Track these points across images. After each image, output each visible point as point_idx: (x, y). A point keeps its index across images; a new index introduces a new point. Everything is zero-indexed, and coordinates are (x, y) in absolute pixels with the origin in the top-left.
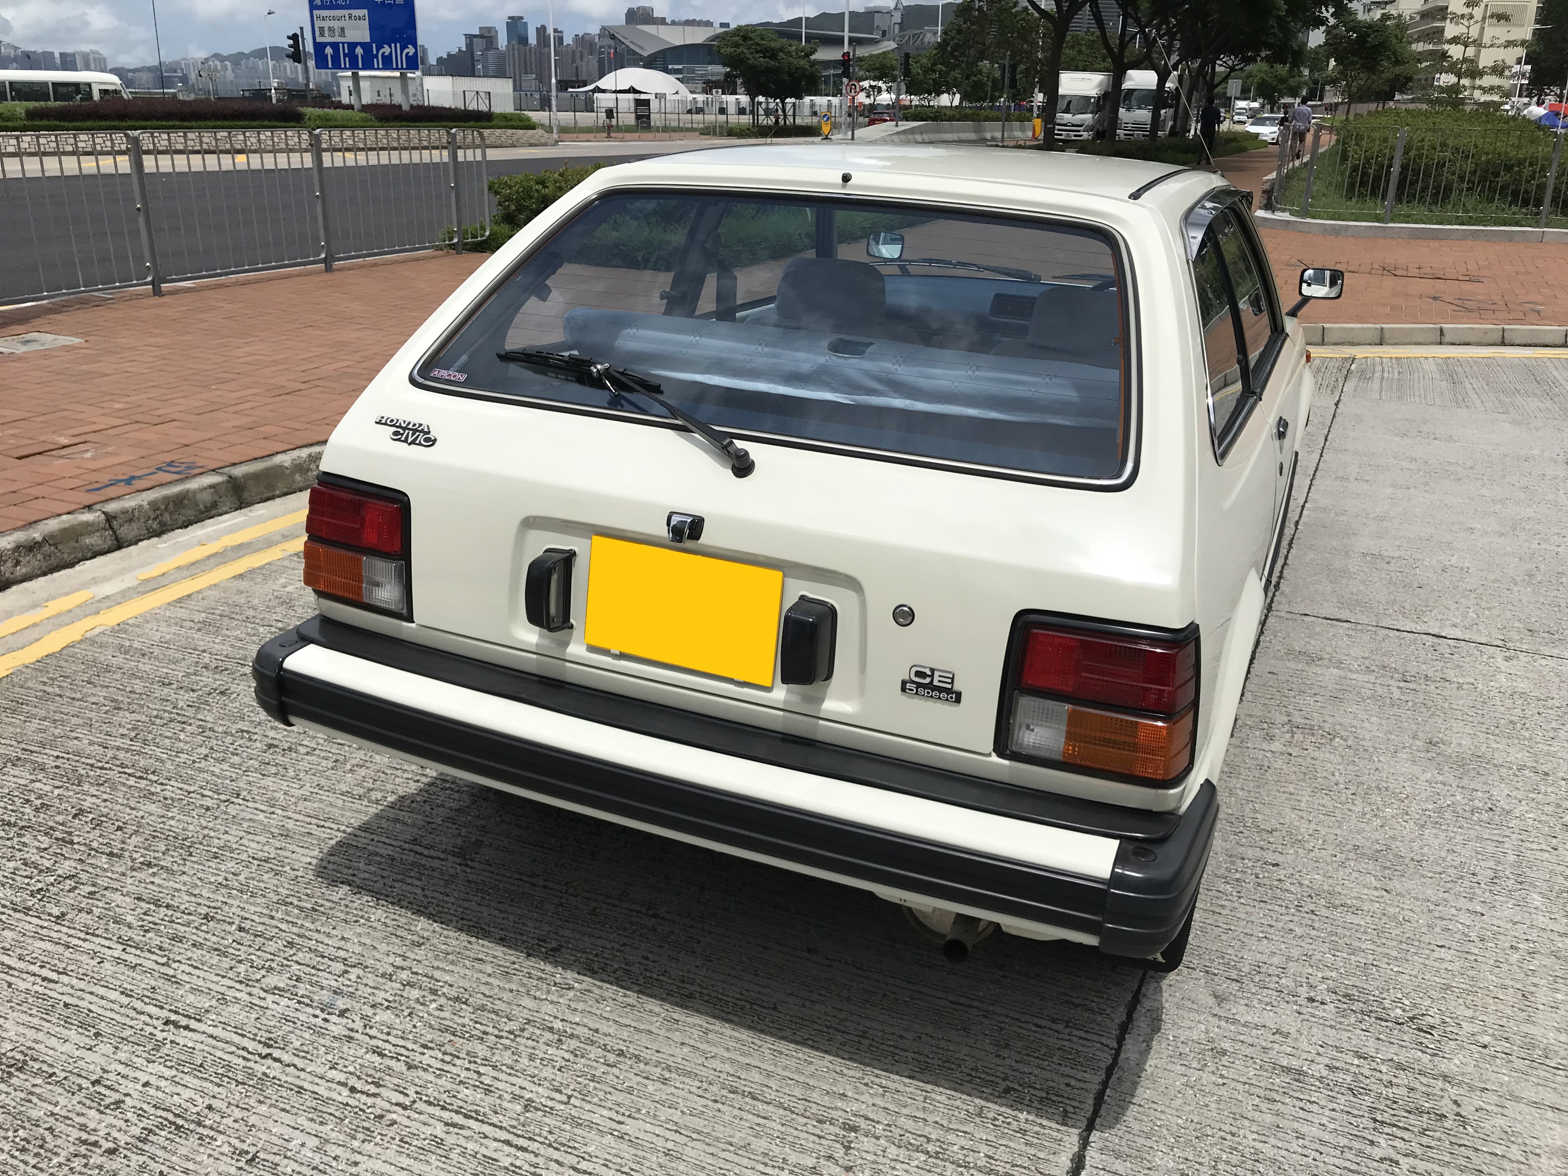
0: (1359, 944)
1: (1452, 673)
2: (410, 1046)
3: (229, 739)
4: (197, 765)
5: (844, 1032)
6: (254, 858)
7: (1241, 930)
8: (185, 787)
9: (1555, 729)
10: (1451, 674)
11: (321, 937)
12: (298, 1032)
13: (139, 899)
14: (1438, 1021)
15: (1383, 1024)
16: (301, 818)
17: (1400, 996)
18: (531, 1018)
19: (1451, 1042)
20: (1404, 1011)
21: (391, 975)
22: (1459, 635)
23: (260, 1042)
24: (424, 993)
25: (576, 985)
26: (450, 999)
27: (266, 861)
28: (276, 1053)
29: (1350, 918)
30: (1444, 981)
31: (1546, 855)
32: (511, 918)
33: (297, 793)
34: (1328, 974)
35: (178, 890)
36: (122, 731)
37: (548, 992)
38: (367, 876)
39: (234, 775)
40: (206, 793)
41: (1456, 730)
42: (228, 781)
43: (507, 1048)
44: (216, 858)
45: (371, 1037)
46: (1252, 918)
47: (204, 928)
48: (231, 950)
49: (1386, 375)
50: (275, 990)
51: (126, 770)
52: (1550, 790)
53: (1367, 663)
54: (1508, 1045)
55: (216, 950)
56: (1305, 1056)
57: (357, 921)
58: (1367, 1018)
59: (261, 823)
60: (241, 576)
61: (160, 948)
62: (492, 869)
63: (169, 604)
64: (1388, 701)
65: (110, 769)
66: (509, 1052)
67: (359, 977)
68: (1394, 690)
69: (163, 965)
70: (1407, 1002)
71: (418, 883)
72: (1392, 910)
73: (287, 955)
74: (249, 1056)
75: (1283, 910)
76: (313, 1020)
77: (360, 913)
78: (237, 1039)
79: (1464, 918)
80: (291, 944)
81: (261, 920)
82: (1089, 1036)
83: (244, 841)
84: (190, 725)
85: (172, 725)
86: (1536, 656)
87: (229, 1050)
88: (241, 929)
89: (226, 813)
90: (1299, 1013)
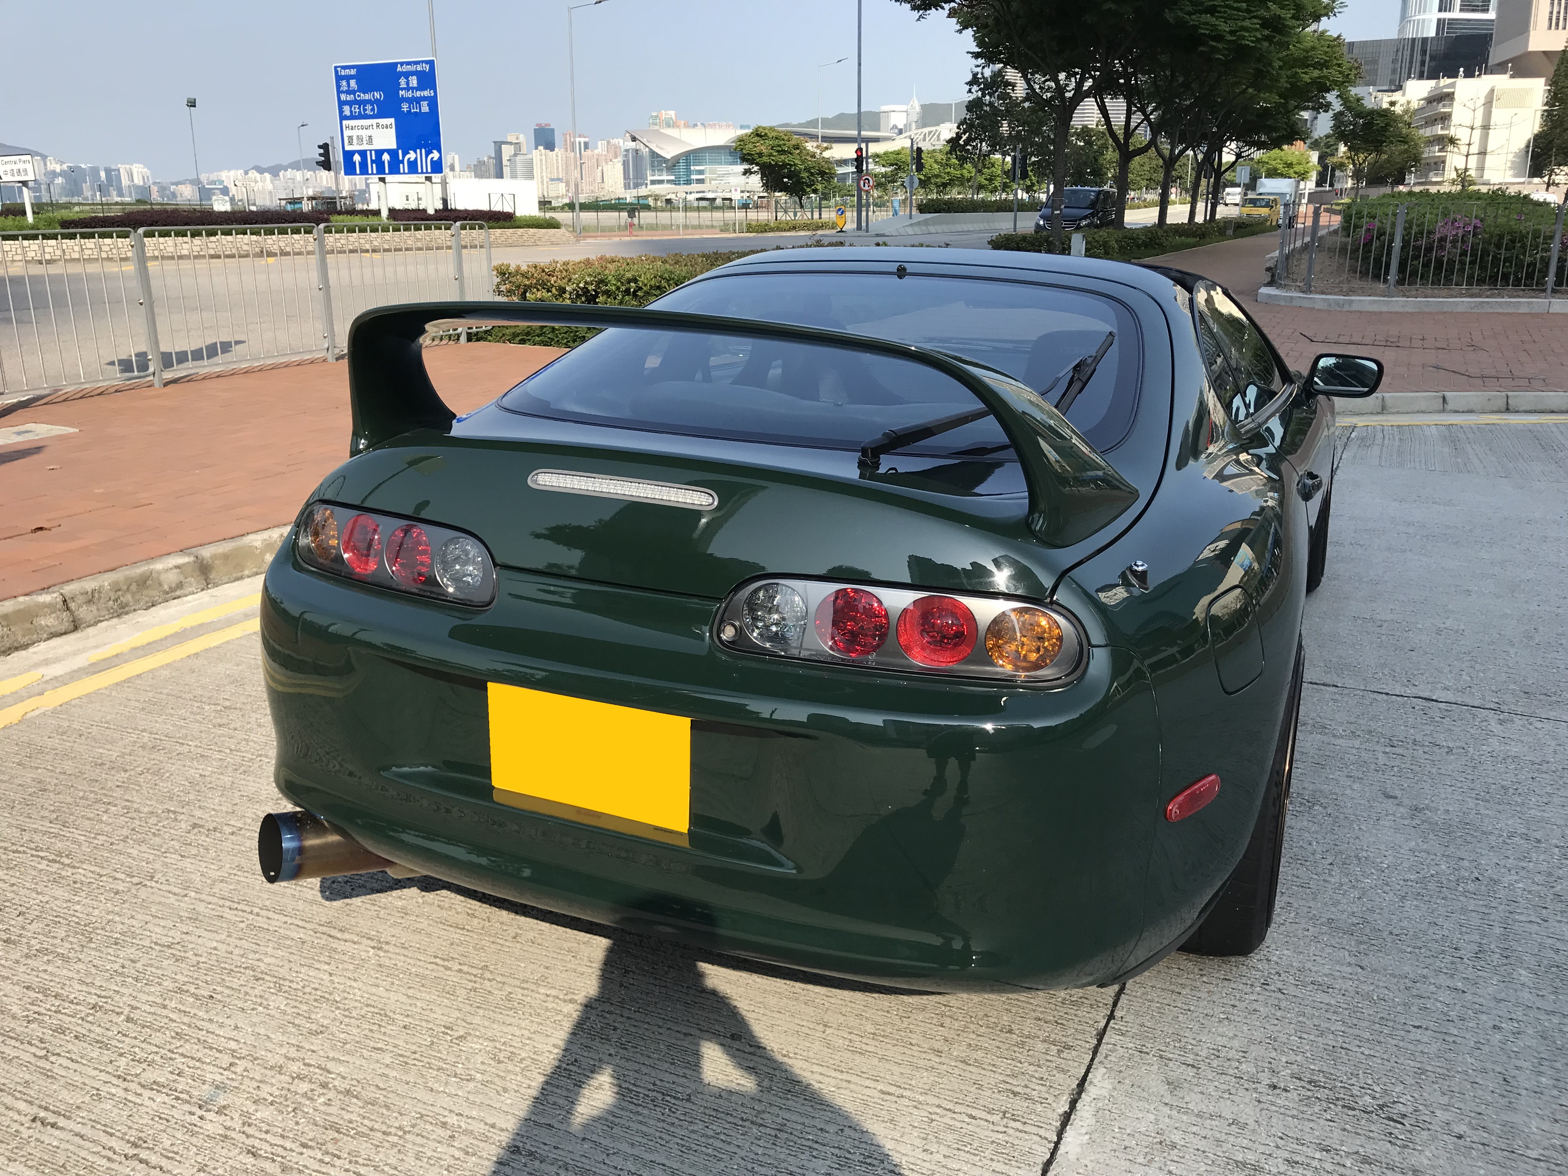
0: (1326, 1025)
1: (1442, 736)
2: (288, 1145)
3: (153, 820)
4: (114, 847)
5: (761, 1125)
6: (156, 943)
7: (1201, 1010)
8: (98, 870)
9: (1549, 794)
10: (1441, 739)
11: (212, 1027)
12: (169, 1130)
13: (28, 988)
14: (1410, 1109)
15: (1351, 1113)
16: (215, 900)
17: (1370, 1082)
18: (424, 1112)
19: (1423, 1133)
20: (1374, 1098)
21: (281, 1067)
22: (1450, 696)
23: (128, 1142)
24: (313, 1086)
25: (479, 1075)
26: (341, 1092)
27: (169, 947)
28: (144, 1155)
29: (1320, 996)
30: (1419, 1065)
31: (1535, 928)
32: (419, 1004)
33: (214, 874)
34: (1292, 1057)
35: (70, 979)
36: (43, 813)
37: (446, 1083)
38: (273, 960)
39: (151, 857)
40: (118, 875)
41: (1443, 796)
42: (144, 864)
43: (394, 1145)
44: (116, 944)
45: (248, 1136)
46: (1215, 998)
47: (90, 1018)
48: (114, 1043)
49: (1386, 441)
50: (155, 1086)
51: (41, 854)
52: (1542, 857)
53: (1352, 728)
54: (1485, 1135)
55: (97, 1042)
56: (1262, 1149)
57: (253, 1009)
58: (1332, 1106)
59: (170, 906)
60: (196, 655)
61: (42, 1041)
62: (405, 952)
63: (117, 684)
64: (1373, 766)
65: (24, 852)
66: (396, 1150)
67: (246, 1070)
68: (1380, 756)
69: (41, 1057)
70: (1377, 1089)
71: (326, 967)
72: (1366, 988)
73: (173, 1046)
74: (115, 1157)
75: (1248, 989)
76: (189, 1118)
77: (259, 1000)
78: (104, 1139)
79: (1445, 996)
80: (178, 1035)
81: (152, 1010)
82: (1027, 1128)
83: (150, 926)
84: (115, 806)
85: (97, 806)
86: (1532, 719)
87: (94, 1150)
88: (129, 1020)
89: (136, 896)
90: (1259, 1101)
